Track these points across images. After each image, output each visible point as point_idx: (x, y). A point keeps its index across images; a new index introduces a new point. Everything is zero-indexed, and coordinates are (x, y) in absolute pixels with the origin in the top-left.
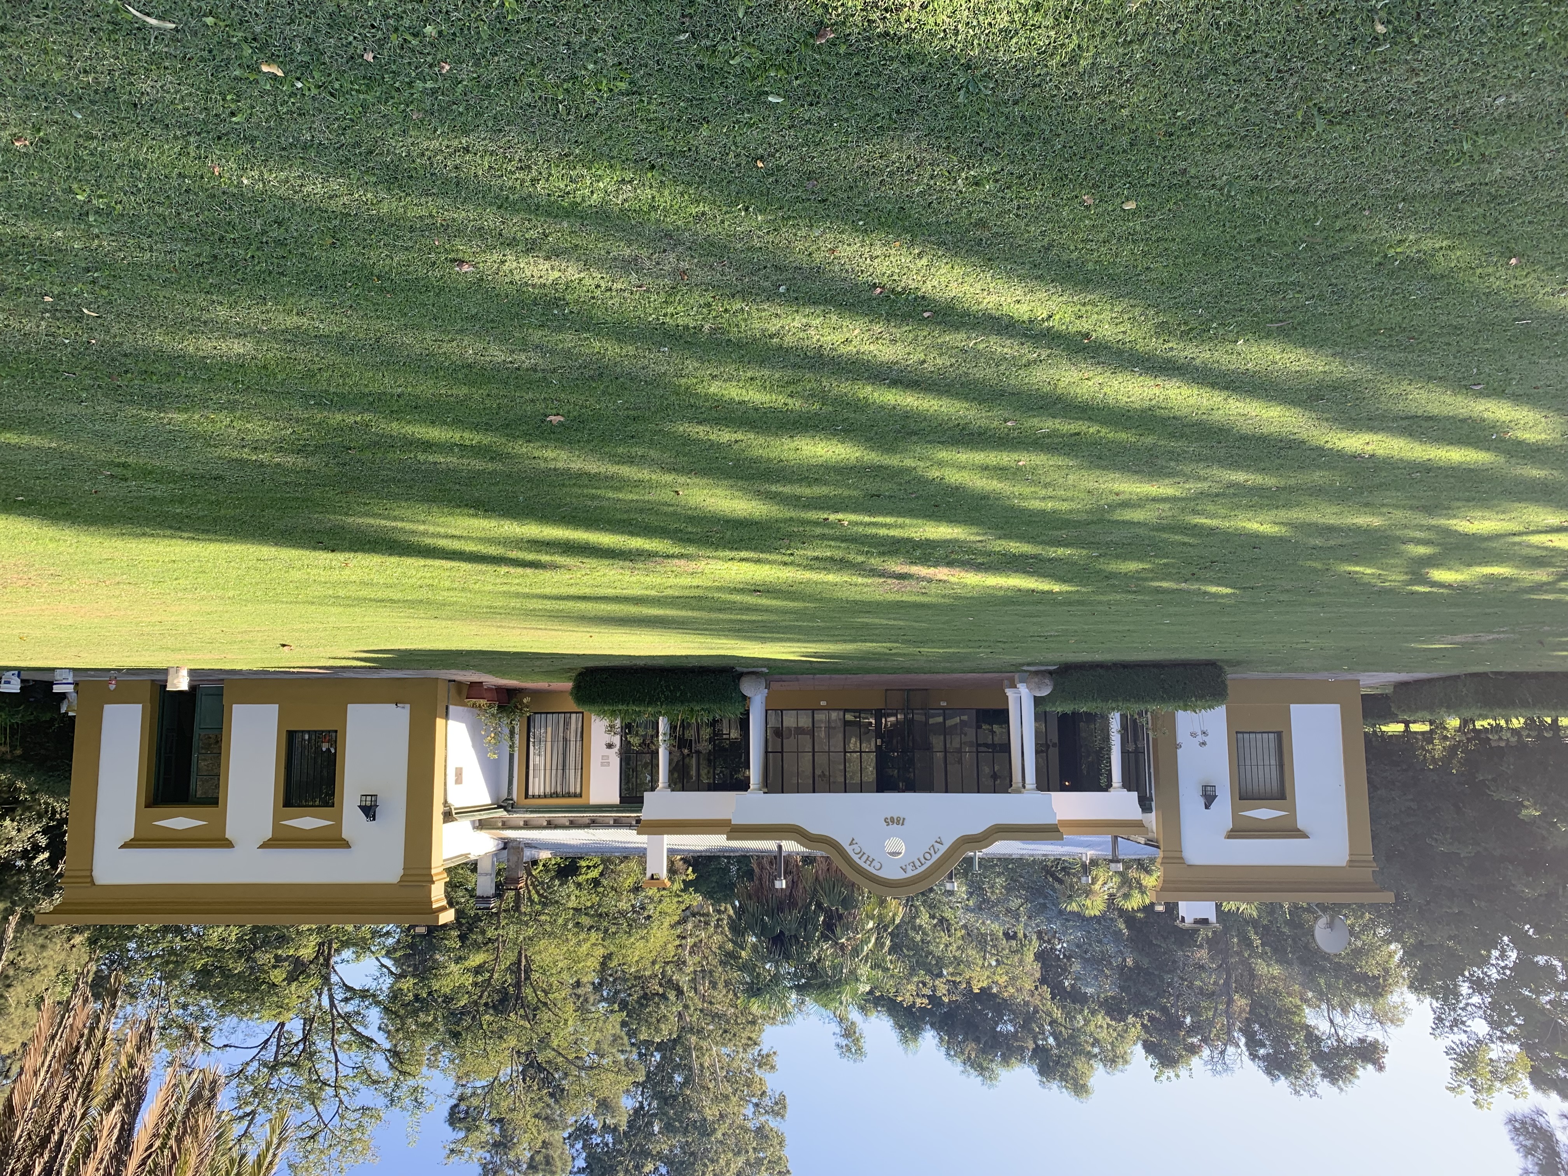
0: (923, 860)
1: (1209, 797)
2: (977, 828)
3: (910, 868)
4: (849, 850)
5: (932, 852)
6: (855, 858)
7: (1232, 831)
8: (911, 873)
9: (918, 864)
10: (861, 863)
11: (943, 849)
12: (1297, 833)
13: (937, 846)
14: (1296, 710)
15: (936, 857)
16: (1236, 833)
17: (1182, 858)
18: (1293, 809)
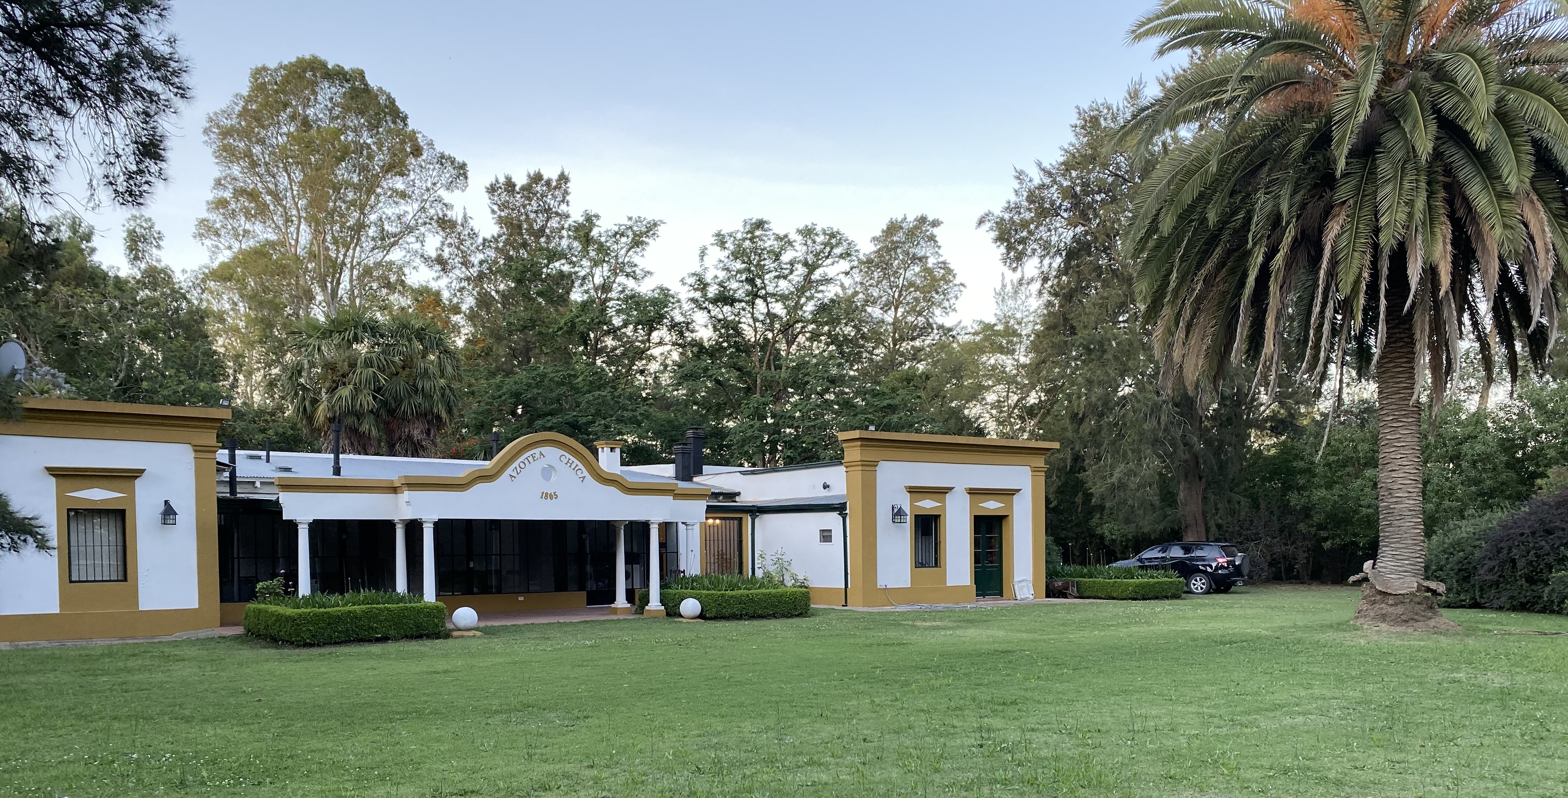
0: (526, 461)
1: (169, 512)
2: (480, 488)
3: (538, 456)
4: (586, 473)
5: (519, 469)
6: (581, 466)
7: (137, 477)
8: (537, 451)
9: (531, 459)
10: (576, 462)
11: (509, 471)
12: (59, 474)
13: (515, 474)
14: (53, 607)
15: (516, 464)
16: (133, 475)
17: (195, 451)
18: (61, 498)
